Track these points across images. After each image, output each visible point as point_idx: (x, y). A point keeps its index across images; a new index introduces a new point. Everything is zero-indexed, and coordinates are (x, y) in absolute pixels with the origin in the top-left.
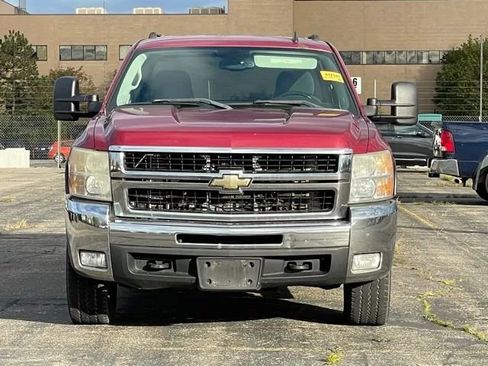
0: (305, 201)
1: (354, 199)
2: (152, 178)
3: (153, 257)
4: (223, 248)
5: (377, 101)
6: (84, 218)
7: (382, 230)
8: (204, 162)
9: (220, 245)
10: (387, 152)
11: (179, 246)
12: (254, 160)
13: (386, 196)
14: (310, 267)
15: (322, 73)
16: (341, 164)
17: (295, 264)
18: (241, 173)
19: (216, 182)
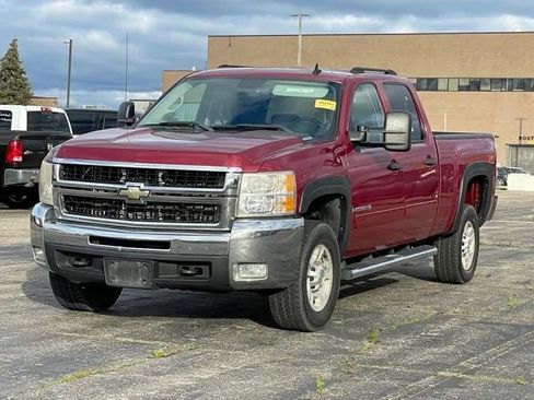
4: (122, 251)
5: (365, 128)
6: (37, 221)
8: (121, 175)
9: (120, 248)
10: (290, 173)
11: (92, 247)
12: (160, 175)
13: (284, 212)
14: (200, 272)
15: (318, 101)
16: (229, 181)
17: (188, 269)
18: (142, 186)
19: (122, 192)
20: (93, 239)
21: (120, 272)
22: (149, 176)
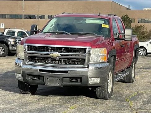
0: (79, 61)
1: (91, 61)
2: (37, 53)
3: (34, 76)
4: (51, 74)
5: (118, 34)
6: (18, 64)
7: (102, 71)
8: (49, 49)
10: (105, 48)
11: (40, 73)
12: (63, 49)
13: (104, 61)
14: (77, 81)
15: (103, 25)
16: (87, 51)
17: (73, 80)
18: (58, 53)
19: (50, 55)
20: (40, 70)
21: (50, 81)
22: (60, 50)
